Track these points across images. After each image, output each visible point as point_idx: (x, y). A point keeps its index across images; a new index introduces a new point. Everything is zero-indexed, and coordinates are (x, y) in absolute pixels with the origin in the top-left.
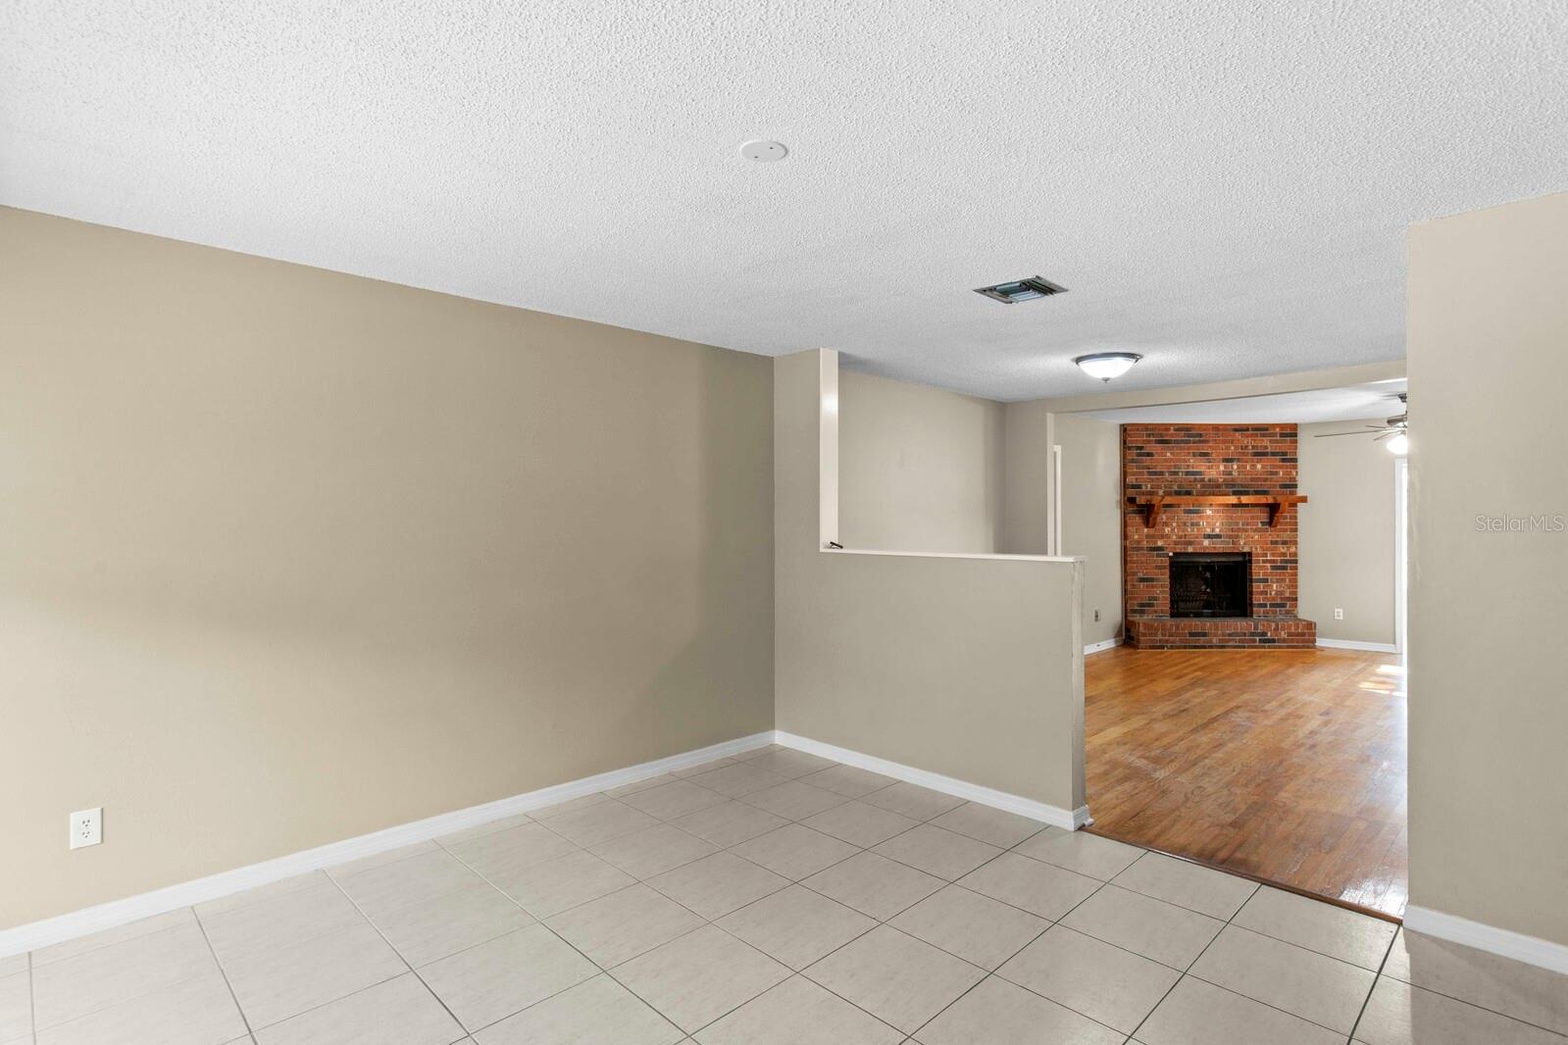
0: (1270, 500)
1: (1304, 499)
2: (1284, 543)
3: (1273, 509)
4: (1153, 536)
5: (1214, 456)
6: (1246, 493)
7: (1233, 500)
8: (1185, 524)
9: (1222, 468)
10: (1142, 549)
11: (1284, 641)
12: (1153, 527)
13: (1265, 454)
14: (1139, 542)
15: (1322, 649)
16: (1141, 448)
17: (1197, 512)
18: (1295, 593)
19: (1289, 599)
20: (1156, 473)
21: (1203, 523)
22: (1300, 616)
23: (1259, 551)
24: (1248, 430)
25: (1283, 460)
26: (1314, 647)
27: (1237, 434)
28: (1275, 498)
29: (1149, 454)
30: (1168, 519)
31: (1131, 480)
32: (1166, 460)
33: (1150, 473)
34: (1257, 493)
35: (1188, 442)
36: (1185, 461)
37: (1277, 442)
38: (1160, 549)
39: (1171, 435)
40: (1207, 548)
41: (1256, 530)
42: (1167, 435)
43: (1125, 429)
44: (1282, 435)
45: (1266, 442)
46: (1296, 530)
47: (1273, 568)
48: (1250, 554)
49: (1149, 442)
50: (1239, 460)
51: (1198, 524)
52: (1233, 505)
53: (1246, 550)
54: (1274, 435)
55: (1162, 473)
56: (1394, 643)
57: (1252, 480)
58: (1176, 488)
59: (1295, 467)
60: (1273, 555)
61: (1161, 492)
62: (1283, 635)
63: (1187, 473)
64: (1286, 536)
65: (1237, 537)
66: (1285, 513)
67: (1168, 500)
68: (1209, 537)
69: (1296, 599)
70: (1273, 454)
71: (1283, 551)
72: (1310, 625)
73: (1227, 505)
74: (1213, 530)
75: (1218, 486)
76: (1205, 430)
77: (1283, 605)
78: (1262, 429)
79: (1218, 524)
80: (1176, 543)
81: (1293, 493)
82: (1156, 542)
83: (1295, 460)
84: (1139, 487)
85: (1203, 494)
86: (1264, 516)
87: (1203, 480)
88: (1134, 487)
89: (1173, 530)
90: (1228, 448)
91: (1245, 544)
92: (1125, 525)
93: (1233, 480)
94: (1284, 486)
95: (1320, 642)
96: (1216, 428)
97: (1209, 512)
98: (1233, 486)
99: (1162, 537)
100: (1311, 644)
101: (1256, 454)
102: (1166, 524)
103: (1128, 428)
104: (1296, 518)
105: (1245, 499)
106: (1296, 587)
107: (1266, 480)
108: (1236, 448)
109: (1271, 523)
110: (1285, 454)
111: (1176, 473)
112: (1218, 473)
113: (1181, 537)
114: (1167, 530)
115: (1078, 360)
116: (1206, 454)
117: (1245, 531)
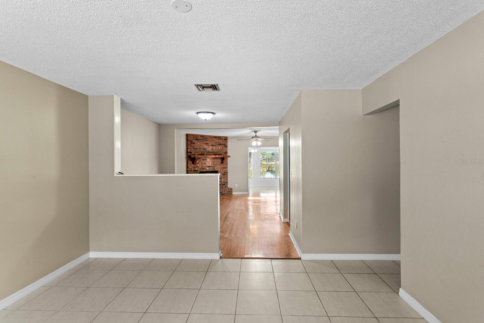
0: (223, 157)
1: (229, 156)
2: (225, 168)
3: (223, 159)
4: (195, 167)
5: (209, 144)
6: (217, 155)
7: (214, 156)
8: (203, 163)
9: (211, 148)
10: (192, 171)
11: (226, 194)
12: (195, 164)
13: (221, 144)
14: (191, 169)
15: (234, 195)
16: (191, 141)
17: (205, 160)
18: (227, 181)
19: (226, 183)
20: (195, 149)
21: (207, 163)
22: (228, 187)
23: (220, 170)
24: (217, 138)
25: (225, 146)
26: (232, 195)
27: (215, 139)
28: (223, 156)
29: (194, 143)
30: (198, 162)
31: (189, 150)
32: (198, 145)
33: (194, 149)
34: (219, 155)
35: (203, 140)
36: (202, 145)
37: (223, 141)
38: (197, 171)
39: (199, 138)
40: (208, 170)
41: (219, 165)
42: (198, 138)
43: (187, 135)
44: (224, 139)
45: (221, 141)
46: (227, 164)
47: (223, 175)
49: (194, 139)
50: (215, 146)
51: (206, 163)
52: (214, 158)
53: (217, 170)
54: (222, 139)
55: (197, 149)
56: (248, 192)
57: (218, 151)
58: (200, 153)
59: (227, 148)
60: (223, 171)
61: (197, 154)
62: (226, 192)
63: (203, 149)
64: (225, 166)
65: (215, 167)
66: (225, 161)
67: (199, 156)
68: (208, 167)
69: (227, 183)
70: (223, 144)
71: (225, 170)
72: (231, 189)
73: (213, 158)
74: (209, 165)
75: (210, 153)
76: (207, 137)
77: (225, 184)
78: (220, 138)
79: (210, 163)
80: (201, 169)
81: (227, 155)
82: (195, 169)
83: (227, 146)
84: (191, 152)
85: (207, 155)
86: (220, 161)
87: (207, 151)
88: (190, 152)
89: (200, 165)
90: (213, 142)
92: (187, 164)
93: (214, 151)
94: (225, 153)
95: (234, 193)
96: (210, 136)
97: (208, 160)
98: (214, 153)
99: (197, 167)
100: (231, 194)
101: (219, 144)
102: (198, 163)
103: (188, 135)
104: (227, 161)
105: (217, 156)
106: (227, 179)
107: (221, 151)
109: (222, 163)
110: (225, 144)
111: (200, 149)
112: (210, 149)
113: (201, 167)
114: (198, 165)
115: (198, 113)
116: (207, 144)
117: (217, 165)
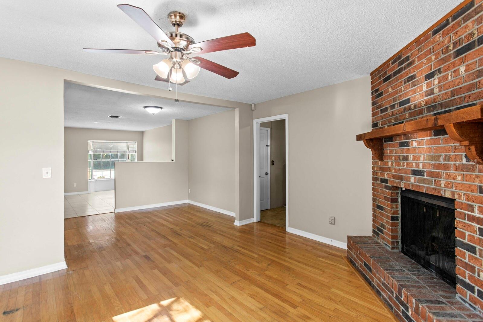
4: (383, 169)
10: (379, 179)
14: (377, 173)
21: (411, 157)
23: (463, 200)
24: (448, 23)
29: (382, 93)
30: (390, 152)
35: (401, 71)
36: (399, 92)
39: (392, 69)
40: (413, 185)
48: (452, 201)
49: (381, 83)
51: (406, 158)
53: (448, 195)
55: (386, 109)
57: (454, 93)
63: (400, 104)
65: (438, 175)
68: (415, 173)
74: (419, 165)
79: (422, 158)
84: (377, 124)
87: (411, 108)
88: (374, 125)
90: (429, 60)
91: (446, 186)
97: (414, 145)
98: (434, 107)
101: (458, 53)
108: (437, 55)
111: (394, 107)
112: (422, 96)
116: (413, 77)
117: (446, 167)
